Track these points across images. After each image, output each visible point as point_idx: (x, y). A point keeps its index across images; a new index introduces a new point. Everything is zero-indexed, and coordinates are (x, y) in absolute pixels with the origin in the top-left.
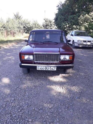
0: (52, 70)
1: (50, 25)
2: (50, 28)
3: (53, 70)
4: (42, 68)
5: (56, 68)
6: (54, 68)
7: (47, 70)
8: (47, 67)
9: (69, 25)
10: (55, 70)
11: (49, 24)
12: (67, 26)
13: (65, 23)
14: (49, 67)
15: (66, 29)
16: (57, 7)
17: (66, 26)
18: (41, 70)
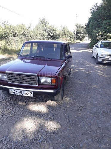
0: (27, 95)
1: (83, 32)
2: (82, 35)
3: (29, 96)
4: (15, 92)
5: (32, 93)
6: (30, 94)
7: (21, 95)
8: (21, 91)
9: (102, 33)
10: (32, 96)
11: (82, 30)
12: (100, 34)
13: (97, 30)
14: (24, 92)
15: (97, 38)
16: (91, 10)
17: (97, 34)
18: (14, 94)
